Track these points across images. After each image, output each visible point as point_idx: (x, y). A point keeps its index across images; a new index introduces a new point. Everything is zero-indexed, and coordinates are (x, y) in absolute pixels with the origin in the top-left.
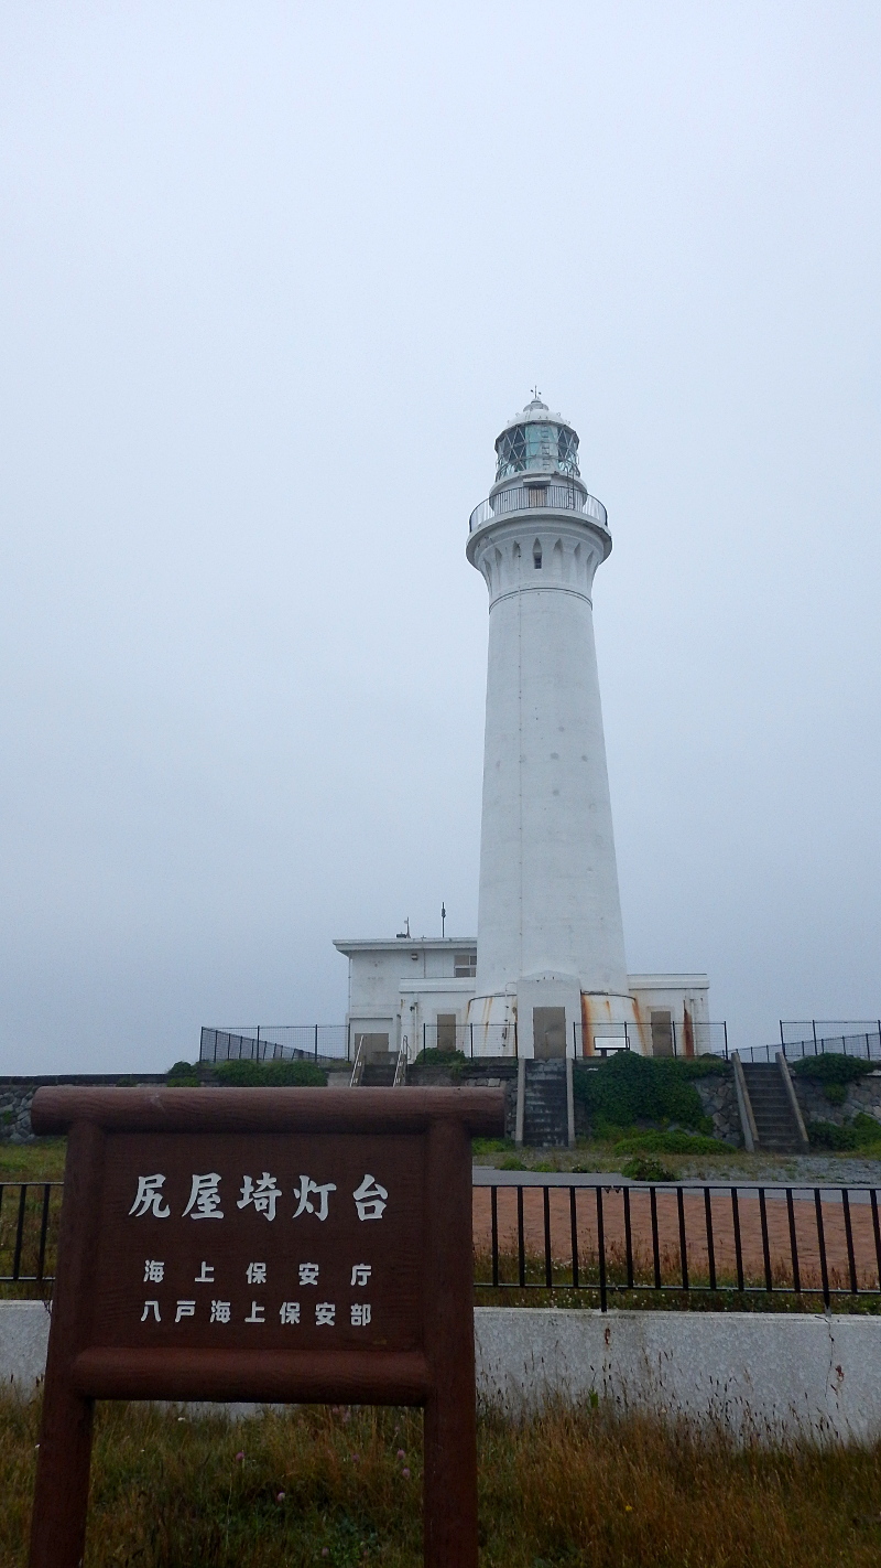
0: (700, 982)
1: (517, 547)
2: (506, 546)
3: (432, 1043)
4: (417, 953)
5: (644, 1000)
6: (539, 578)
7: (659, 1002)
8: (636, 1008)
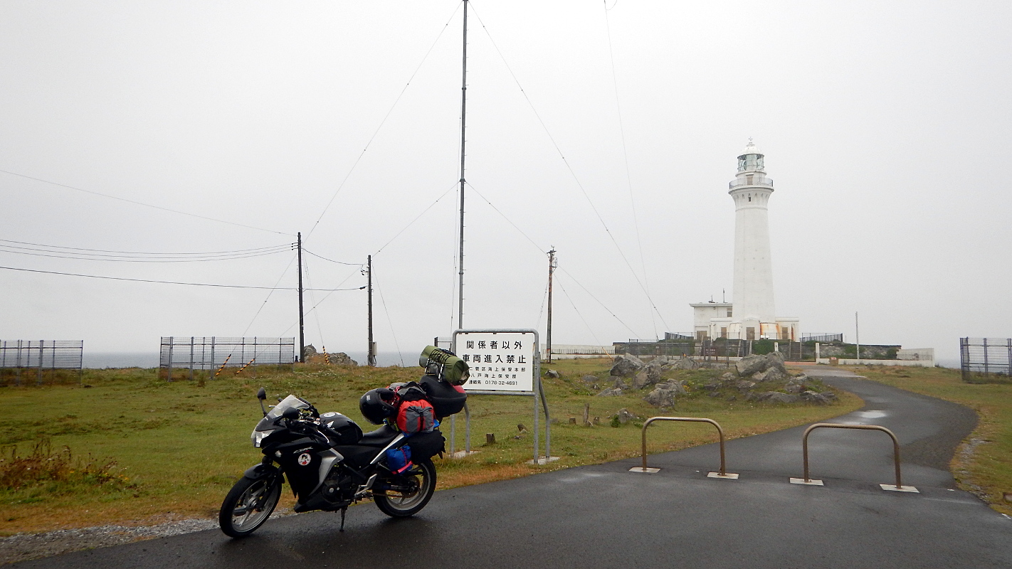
0: (796, 319)
1: (743, 195)
2: (740, 195)
3: (720, 336)
4: (714, 306)
5: (780, 324)
6: (750, 205)
7: (785, 325)
8: (777, 327)
